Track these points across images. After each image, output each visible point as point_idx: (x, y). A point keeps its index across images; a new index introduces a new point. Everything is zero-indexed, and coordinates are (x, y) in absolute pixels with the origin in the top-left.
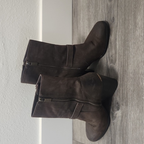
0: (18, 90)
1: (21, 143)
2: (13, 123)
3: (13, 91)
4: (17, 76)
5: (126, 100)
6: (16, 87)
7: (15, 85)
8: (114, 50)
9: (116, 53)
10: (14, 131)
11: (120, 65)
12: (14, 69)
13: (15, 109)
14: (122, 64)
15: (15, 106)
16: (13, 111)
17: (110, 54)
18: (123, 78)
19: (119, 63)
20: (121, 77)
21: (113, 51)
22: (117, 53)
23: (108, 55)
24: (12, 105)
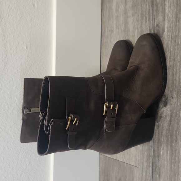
0: (20, 78)
1: (24, 153)
2: (13, 124)
3: (12, 78)
4: (19, 58)
5: (177, 89)
6: (17, 73)
7: (16, 71)
8: (161, 15)
9: (164, 19)
10: (14, 136)
11: (170, 36)
12: (14, 47)
13: (16, 105)
14: (173, 36)
15: (16, 100)
16: (12, 108)
17: (156, 22)
18: (174, 56)
19: (168, 34)
20: (170, 54)
21: (161, 17)
22: (166, 18)
23: (152, 24)
24: (11, 98)
